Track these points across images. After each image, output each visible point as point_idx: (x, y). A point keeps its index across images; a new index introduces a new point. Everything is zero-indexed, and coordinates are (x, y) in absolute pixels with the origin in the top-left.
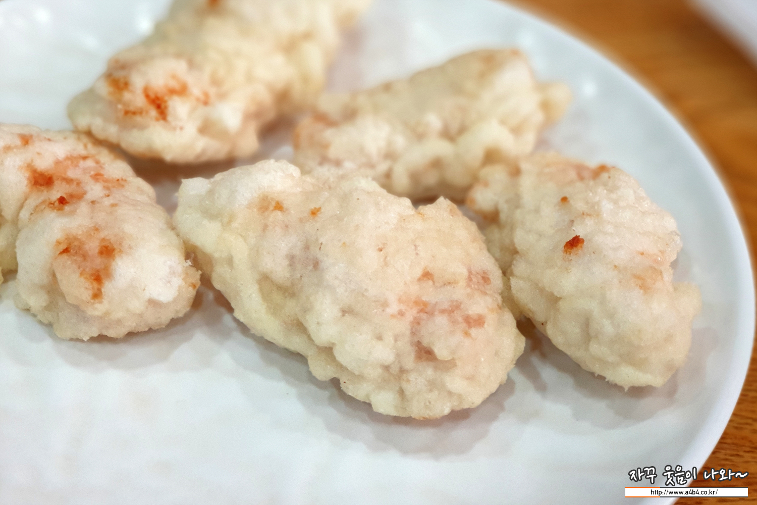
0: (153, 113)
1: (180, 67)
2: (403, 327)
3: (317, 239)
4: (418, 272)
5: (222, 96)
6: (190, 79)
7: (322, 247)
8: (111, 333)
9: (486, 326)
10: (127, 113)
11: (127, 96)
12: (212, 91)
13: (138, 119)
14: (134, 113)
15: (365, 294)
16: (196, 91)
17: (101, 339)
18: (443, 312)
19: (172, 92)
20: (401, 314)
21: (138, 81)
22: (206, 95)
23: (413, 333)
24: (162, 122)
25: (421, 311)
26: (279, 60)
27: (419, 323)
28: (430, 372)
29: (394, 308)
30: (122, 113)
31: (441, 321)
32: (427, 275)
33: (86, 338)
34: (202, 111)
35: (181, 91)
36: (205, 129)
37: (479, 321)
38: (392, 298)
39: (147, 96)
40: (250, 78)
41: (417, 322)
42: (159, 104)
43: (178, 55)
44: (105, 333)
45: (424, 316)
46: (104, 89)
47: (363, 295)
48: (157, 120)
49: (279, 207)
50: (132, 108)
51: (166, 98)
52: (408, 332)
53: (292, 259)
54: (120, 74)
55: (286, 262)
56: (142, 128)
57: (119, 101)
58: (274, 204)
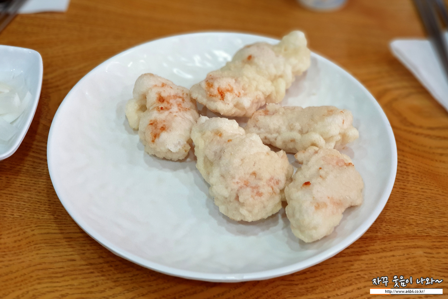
0: (220, 97)
1: (232, 82)
2: (236, 187)
3: (224, 150)
4: (251, 171)
5: (245, 95)
6: (235, 87)
7: (224, 153)
8: (157, 155)
9: (262, 197)
10: (210, 95)
11: (212, 89)
12: (242, 92)
13: (214, 98)
14: (213, 96)
15: (229, 172)
16: (236, 92)
17: (155, 156)
18: (251, 187)
19: (228, 91)
20: (238, 183)
21: (216, 85)
22: (239, 93)
23: (238, 190)
24: (222, 100)
25: (245, 184)
26: (269, 83)
27: (241, 188)
28: (237, 204)
29: (236, 180)
30: (209, 95)
31: (249, 190)
32: (254, 174)
33: (150, 154)
34: (237, 99)
35: (231, 91)
36: (236, 106)
37: (260, 194)
38: (237, 177)
39: (219, 91)
40: (257, 89)
41: (241, 187)
42: (222, 95)
43: (233, 77)
44: (156, 155)
45: (245, 186)
46: (204, 85)
47: (228, 173)
48: (220, 100)
49: (221, 135)
50: (212, 94)
51: (225, 93)
52: (237, 190)
53: (216, 153)
54: (211, 81)
55: (213, 154)
56: (215, 101)
57: (209, 91)
58: (220, 134)
